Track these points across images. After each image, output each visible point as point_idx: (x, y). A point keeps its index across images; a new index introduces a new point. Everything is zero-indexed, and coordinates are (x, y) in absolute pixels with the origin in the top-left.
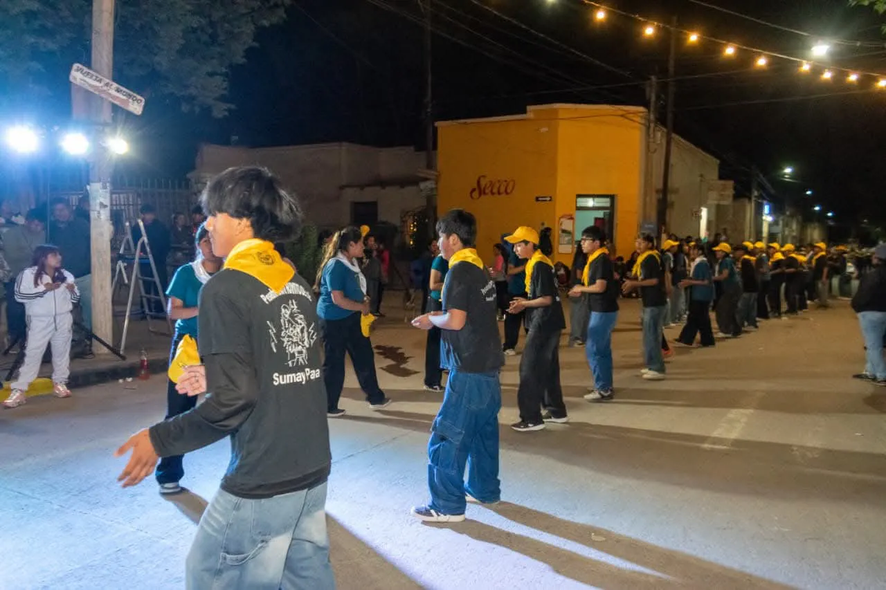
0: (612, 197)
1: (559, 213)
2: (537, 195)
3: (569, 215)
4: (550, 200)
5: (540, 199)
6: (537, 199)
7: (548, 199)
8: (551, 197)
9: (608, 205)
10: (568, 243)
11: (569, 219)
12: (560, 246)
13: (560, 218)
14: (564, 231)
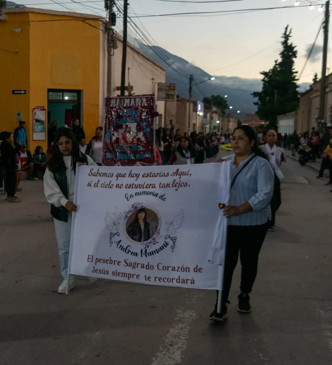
0: (79, 92)
1: (32, 106)
2: (13, 89)
3: (41, 107)
4: (25, 93)
5: (15, 92)
6: (13, 92)
7: (23, 92)
8: (25, 91)
9: (76, 99)
10: (41, 131)
11: (42, 110)
12: (34, 134)
13: (34, 109)
14: (37, 121)
